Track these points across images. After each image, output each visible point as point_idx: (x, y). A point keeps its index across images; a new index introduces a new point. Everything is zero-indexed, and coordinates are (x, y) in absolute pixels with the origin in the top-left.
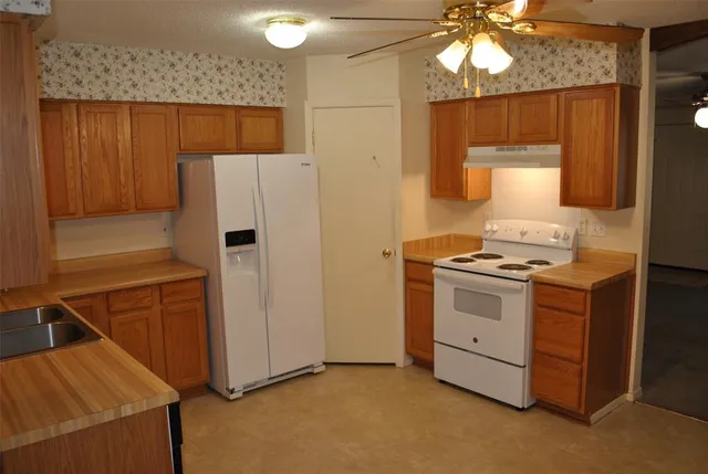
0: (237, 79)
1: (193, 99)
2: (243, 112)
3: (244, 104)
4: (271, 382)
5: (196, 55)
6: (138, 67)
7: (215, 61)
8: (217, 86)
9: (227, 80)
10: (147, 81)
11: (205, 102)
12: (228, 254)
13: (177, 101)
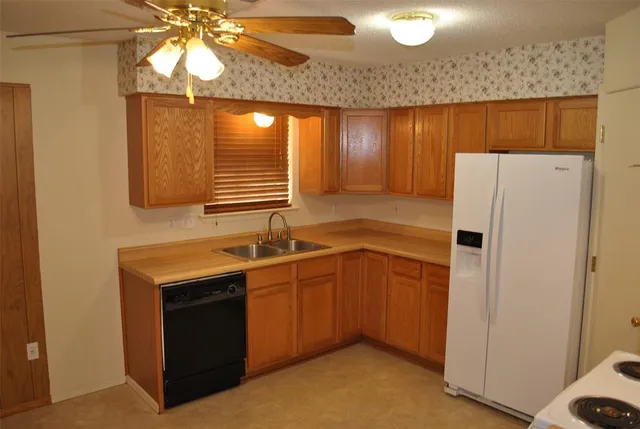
0: (554, 66)
1: (503, 95)
2: (562, 104)
3: (560, 94)
4: (493, 405)
5: (509, 50)
6: (456, 72)
7: (528, 52)
8: (528, 78)
9: (542, 70)
10: (463, 83)
11: (514, 97)
12: (458, 251)
13: (487, 99)
